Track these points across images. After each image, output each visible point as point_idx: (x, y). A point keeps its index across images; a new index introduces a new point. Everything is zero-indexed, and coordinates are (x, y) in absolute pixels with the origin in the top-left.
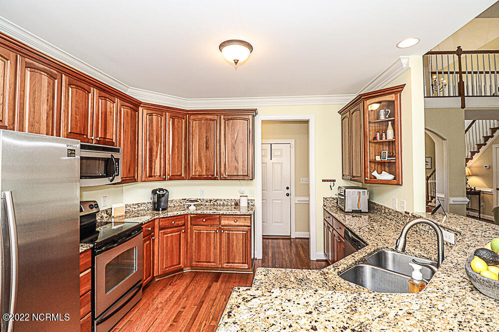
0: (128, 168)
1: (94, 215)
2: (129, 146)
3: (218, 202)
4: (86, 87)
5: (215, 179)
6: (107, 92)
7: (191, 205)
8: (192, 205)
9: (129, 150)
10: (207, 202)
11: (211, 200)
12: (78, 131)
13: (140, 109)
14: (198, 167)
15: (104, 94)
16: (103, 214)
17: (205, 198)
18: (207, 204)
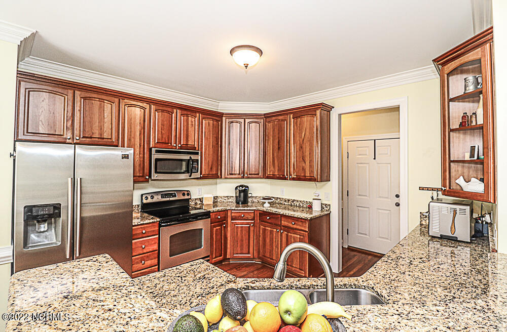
0: (210, 167)
1: (188, 200)
2: (211, 150)
3: (295, 202)
4: (169, 109)
5: (286, 179)
6: (188, 110)
7: (265, 203)
8: (267, 203)
9: (211, 153)
10: (286, 201)
11: (289, 200)
12: (163, 141)
13: (224, 118)
14: (272, 167)
15: (185, 112)
16: (197, 201)
17: (284, 197)
18: (286, 203)
